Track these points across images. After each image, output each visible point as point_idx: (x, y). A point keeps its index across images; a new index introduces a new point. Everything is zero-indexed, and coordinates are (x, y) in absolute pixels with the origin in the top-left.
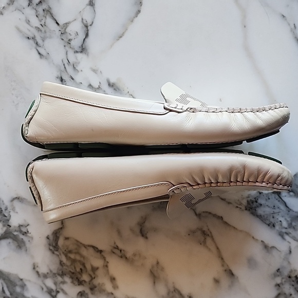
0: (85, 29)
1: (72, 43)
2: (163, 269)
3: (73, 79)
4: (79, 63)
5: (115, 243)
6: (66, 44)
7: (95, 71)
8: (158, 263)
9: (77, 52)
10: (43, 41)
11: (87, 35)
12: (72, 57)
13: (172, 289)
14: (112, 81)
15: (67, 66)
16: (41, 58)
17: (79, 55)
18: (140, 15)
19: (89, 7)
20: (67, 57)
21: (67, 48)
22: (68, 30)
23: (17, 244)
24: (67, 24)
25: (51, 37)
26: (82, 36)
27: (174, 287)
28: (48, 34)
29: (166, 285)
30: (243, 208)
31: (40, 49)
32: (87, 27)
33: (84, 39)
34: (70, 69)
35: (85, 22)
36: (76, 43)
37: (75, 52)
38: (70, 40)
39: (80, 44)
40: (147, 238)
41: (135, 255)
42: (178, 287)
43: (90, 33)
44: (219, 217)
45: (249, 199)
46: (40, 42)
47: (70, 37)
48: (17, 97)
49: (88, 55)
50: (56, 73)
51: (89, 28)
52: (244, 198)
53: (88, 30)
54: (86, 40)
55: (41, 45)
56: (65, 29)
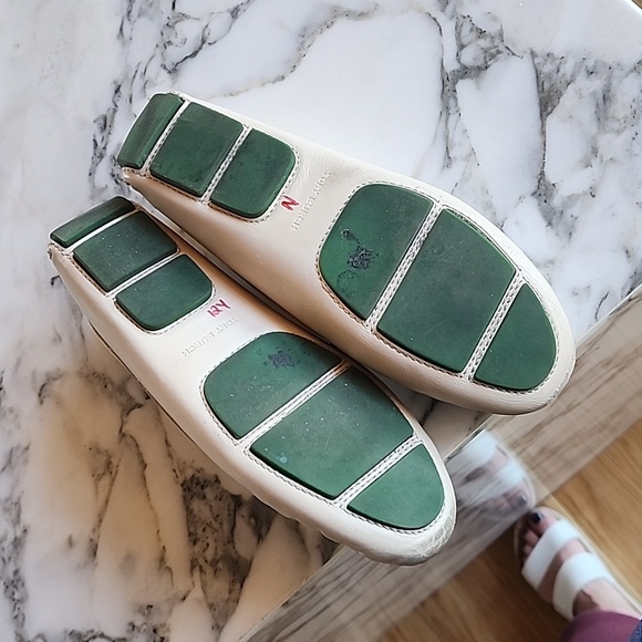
0: (200, 43)
1: (170, 48)
2: (26, 461)
3: (131, 101)
4: (155, 85)
6: (161, 45)
8: (27, 448)
9: (165, 68)
10: (139, 16)
11: (194, 54)
12: (154, 69)
13: (15, 499)
15: (138, 76)
16: (118, 37)
17: (164, 74)
18: (278, 84)
19: (229, 15)
20: (148, 64)
21: (158, 51)
22: (179, 26)
24: (183, 17)
25: (151, 19)
26: (188, 49)
27: (19, 499)
28: (151, 11)
29: (13, 487)
30: (181, 480)
31: (126, 21)
32: (203, 42)
33: (186, 57)
34: (138, 83)
35: (207, 32)
36: (174, 54)
37: (162, 65)
38: (169, 42)
39: (176, 60)
40: (41, 402)
41: (11, 411)
42: (23, 502)
44: (143, 461)
45: (198, 475)
46: (134, 13)
47: (173, 39)
48: (52, 67)
49: (173, 84)
50: (118, 75)
51: (204, 46)
52: (192, 467)
53: (200, 48)
54: (188, 60)
55: (133, 20)
56: (176, 22)
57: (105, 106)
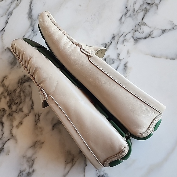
0: (148, 35)
1: (137, 33)
2: (41, 147)
3: (117, 43)
4: (128, 42)
5: (41, 114)
6: (134, 30)
7: (128, 52)
8: (43, 143)
9: (133, 38)
10: (129, 17)
11: (145, 38)
12: (129, 36)
13: (32, 159)
14: (128, 65)
15: (123, 36)
16: (119, 20)
17: (132, 40)
18: (172, 61)
19: (161, 31)
20: (127, 34)
21: (132, 31)
22: (142, 27)
23: (12, 61)
24: (145, 24)
25: (133, 19)
26: (143, 35)
27: (34, 159)
28: (134, 17)
29: (33, 154)
30: (98, 175)
31: (124, 16)
32: (150, 35)
33: (142, 38)
34: (122, 39)
35: (152, 33)
36: (138, 35)
37: (132, 36)
38: (137, 30)
39: (138, 37)
40: (53, 129)
41: (40, 128)
42: (36, 161)
43: (147, 39)
44: (86, 163)
45: (105, 175)
46: (128, 15)
47: (139, 30)
48: (91, 19)
49: (135, 44)
50: (115, 33)
51: (149, 37)
52: (104, 172)
53: (148, 37)
54: (143, 39)
55: (126, 17)
56: (142, 25)
57: (107, 41)
